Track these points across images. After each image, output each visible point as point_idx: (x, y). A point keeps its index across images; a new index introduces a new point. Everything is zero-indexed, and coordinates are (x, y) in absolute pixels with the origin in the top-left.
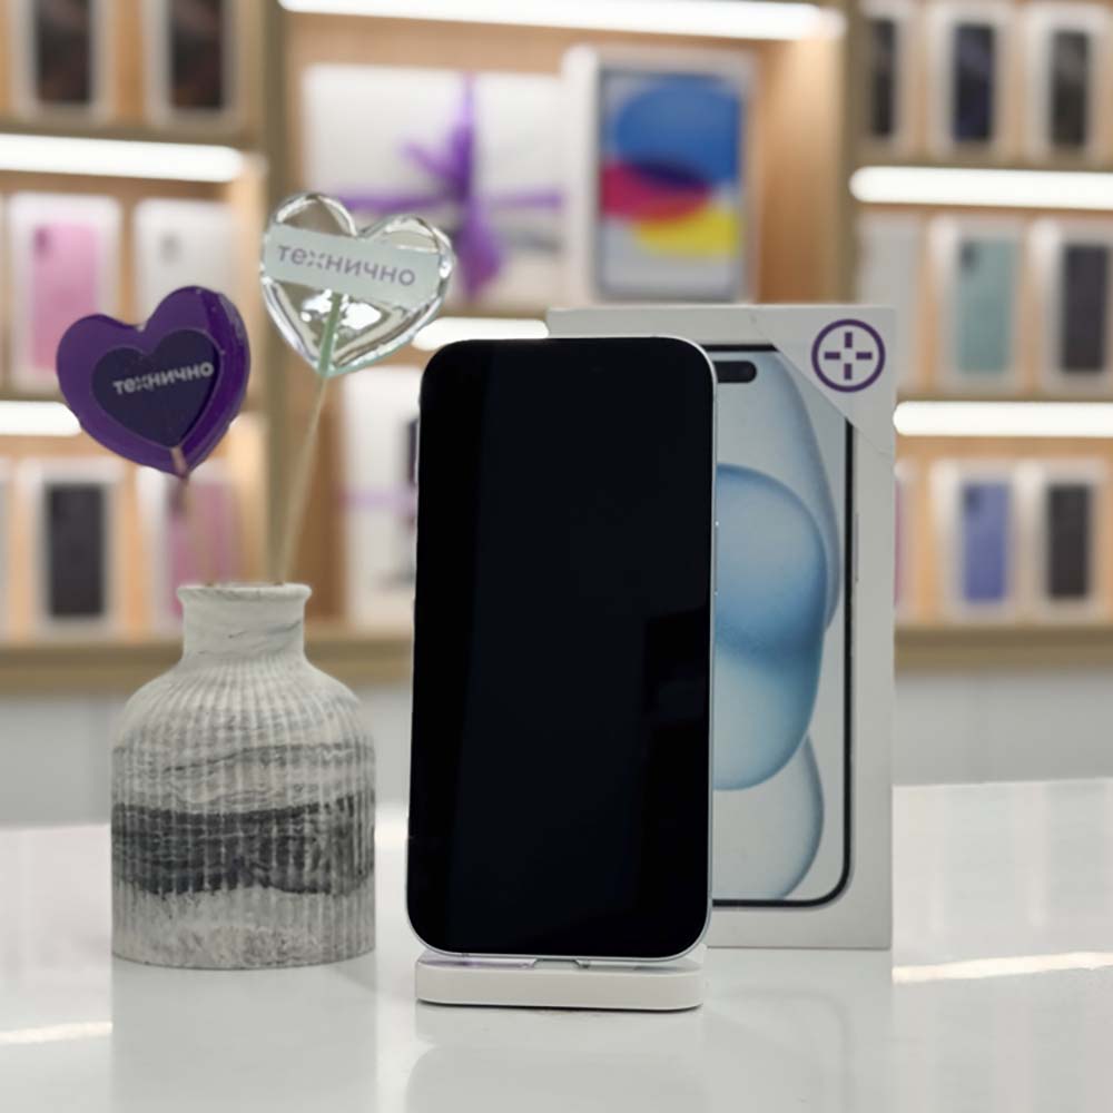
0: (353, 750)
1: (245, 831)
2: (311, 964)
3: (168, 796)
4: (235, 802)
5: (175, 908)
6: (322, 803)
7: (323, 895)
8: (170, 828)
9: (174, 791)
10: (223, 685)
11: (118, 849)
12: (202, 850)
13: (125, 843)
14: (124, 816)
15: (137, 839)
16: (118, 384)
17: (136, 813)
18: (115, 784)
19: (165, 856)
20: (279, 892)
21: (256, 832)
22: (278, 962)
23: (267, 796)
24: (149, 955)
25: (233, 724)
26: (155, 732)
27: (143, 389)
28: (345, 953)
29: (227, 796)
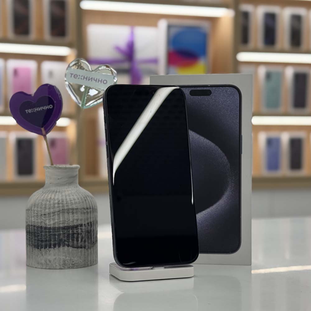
0: (92, 210)
1: (63, 232)
2: (81, 268)
3: (42, 222)
4: (60, 224)
5: (43, 252)
6: (83, 224)
7: (84, 249)
8: (42, 231)
9: (43, 221)
10: (56, 192)
11: (28, 237)
12: (51, 237)
13: (30, 235)
14: (29, 228)
15: (33, 234)
16: (27, 111)
17: (32, 227)
18: (27, 219)
19: (41, 239)
20: (72, 248)
21: (66, 232)
22: (71, 267)
23: (68, 222)
24: (36, 266)
25: (59, 202)
26: (38, 205)
27: (33, 112)
28: (90, 264)
29: (57, 222)
